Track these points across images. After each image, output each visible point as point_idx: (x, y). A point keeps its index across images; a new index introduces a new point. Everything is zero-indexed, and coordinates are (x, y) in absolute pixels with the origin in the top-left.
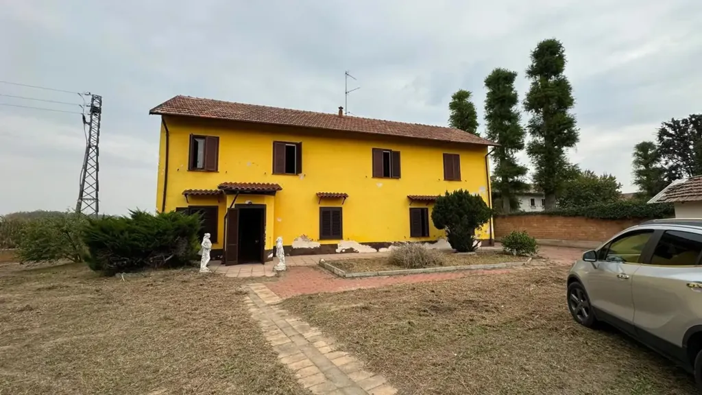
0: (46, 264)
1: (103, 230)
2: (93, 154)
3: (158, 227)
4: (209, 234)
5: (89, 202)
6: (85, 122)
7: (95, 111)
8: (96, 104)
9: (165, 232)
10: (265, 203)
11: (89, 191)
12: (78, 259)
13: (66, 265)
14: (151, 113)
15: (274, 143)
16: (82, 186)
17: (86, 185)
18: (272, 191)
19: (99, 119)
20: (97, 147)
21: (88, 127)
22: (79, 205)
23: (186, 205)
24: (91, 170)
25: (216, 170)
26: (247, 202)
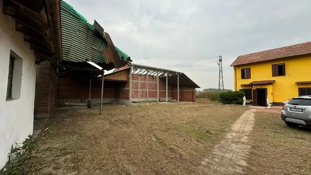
0: (214, 102)
1: (223, 95)
2: (221, 73)
3: (233, 94)
4: (245, 97)
5: (221, 87)
6: (218, 64)
7: (220, 60)
8: (221, 59)
9: (235, 96)
10: (267, 88)
11: (221, 84)
12: (220, 101)
13: (217, 102)
14: (231, 66)
15: (272, 66)
16: (219, 82)
17: (220, 82)
18: (271, 83)
19: (222, 63)
20: (222, 71)
21: (219, 65)
22: (219, 88)
23: (242, 89)
24: (221, 78)
25: (250, 78)
26: (259, 88)
